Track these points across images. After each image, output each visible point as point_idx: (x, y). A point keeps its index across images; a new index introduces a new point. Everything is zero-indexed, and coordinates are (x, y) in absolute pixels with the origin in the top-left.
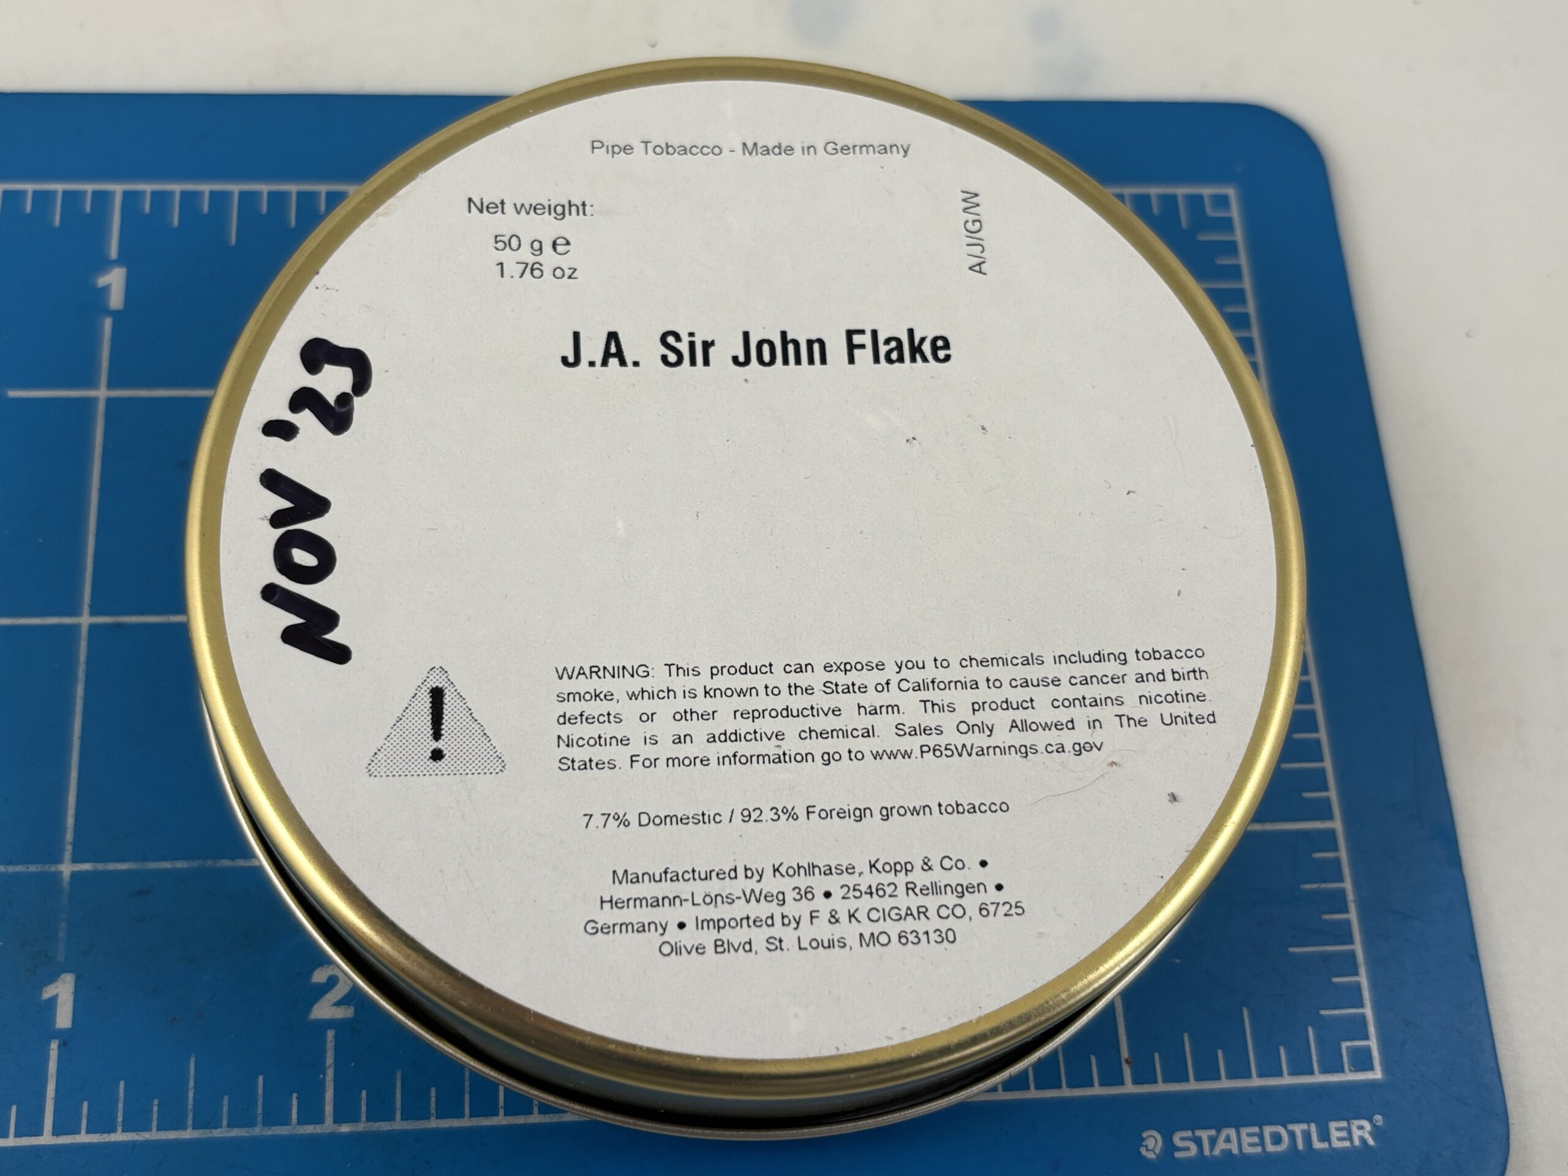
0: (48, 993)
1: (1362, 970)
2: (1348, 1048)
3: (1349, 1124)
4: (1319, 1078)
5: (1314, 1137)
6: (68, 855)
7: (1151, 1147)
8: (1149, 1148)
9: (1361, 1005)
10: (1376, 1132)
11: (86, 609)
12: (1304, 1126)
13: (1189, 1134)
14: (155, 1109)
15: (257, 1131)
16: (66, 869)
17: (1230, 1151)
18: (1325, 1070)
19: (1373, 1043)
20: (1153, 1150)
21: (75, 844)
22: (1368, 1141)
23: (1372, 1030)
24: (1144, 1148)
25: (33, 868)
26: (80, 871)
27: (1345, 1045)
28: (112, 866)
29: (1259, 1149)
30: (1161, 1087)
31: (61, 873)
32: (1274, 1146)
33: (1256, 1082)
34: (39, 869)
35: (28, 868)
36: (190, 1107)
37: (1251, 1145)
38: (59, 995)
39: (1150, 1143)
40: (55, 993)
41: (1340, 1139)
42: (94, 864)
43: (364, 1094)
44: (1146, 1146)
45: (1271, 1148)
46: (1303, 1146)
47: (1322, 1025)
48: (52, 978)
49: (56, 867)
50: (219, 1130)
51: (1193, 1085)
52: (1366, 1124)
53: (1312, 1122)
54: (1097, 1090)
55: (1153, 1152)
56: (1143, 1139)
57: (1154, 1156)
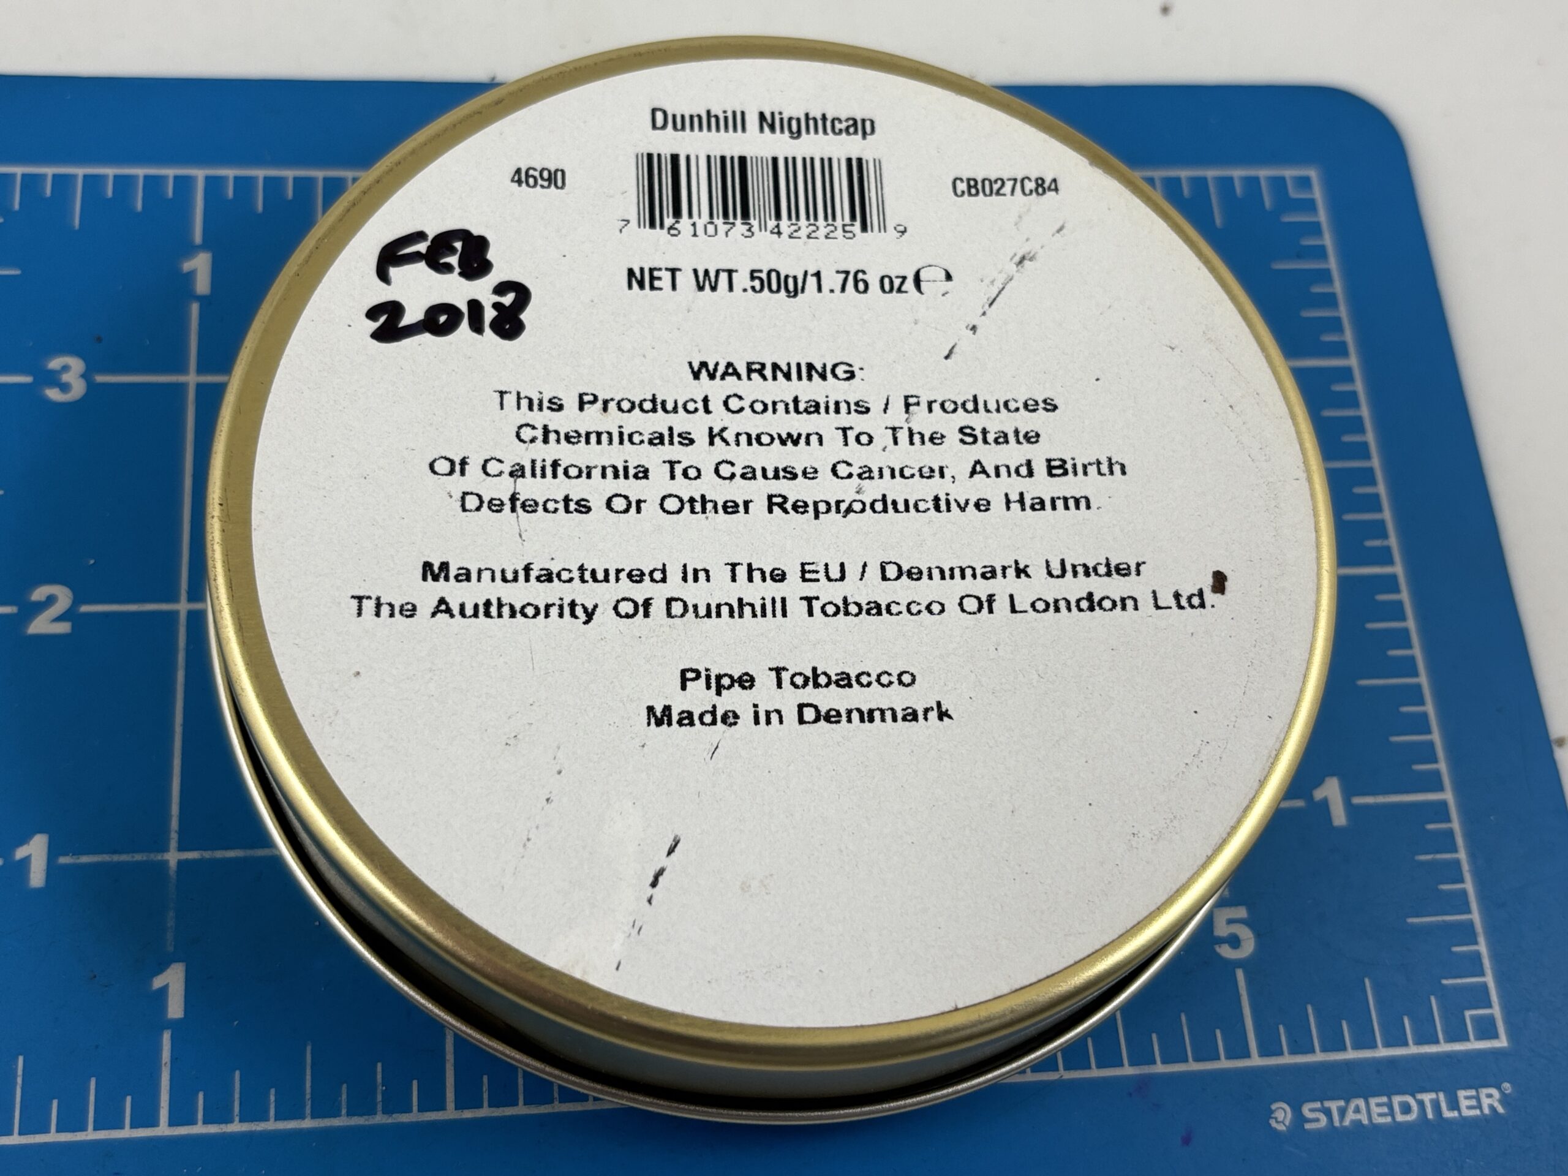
0: (159, 982)
1: (1482, 940)
2: (1472, 1017)
3: (1477, 1092)
4: (1445, 1047)
5: (1444, 1105)
6: (174, 844)
7: (1280, 1119)
8: (1278, 1120)
9: (1482, 974)
10: (1505, 1100)
11: (184, 595)
12: (1433, 1096)
13: (1318, 1105)
14: (272, 1099)
15: (379, 1119)
16: (173, 857)
17: (1360, 1121)
18: (1450, 1040)
19: (1496, 1012)
20: (1283, 1122)
21: (180, 833)
22: (1498, 1109)
23: (1494, 998)
24: (1274, 1120)
25: (139, 856)
26: (188, 859)
27: (1468, 1013)
28: (219, 854)
29: (1389, 1119)
30: (1287, 1059)
31: (168, 861)
32: (1404, 1116)
33: (1383, 1052)
34: (143, 858)
35: (133, 857)
36: (308, 1095)
37: (1380, 1115)
38: (167, 986)
39: (1280, 1115)
40: (163, 984)
41: (1470, 1108)
42: (201, 852)
43: (485, 1079)
44: (1276, 1118)
45: (1400, 1118)
46: (1433, 1115)
47: (1444, 994)
48: (162, 967)
49: (162, 856)
50: (338, 1118)
51: (1319, 1057)
52: (1494, 1092)
53: (1440, 1091)
54: (1224, 1064)
55: (1282, 1124)
56: (1272, 1112)
57: (1284, 1128)
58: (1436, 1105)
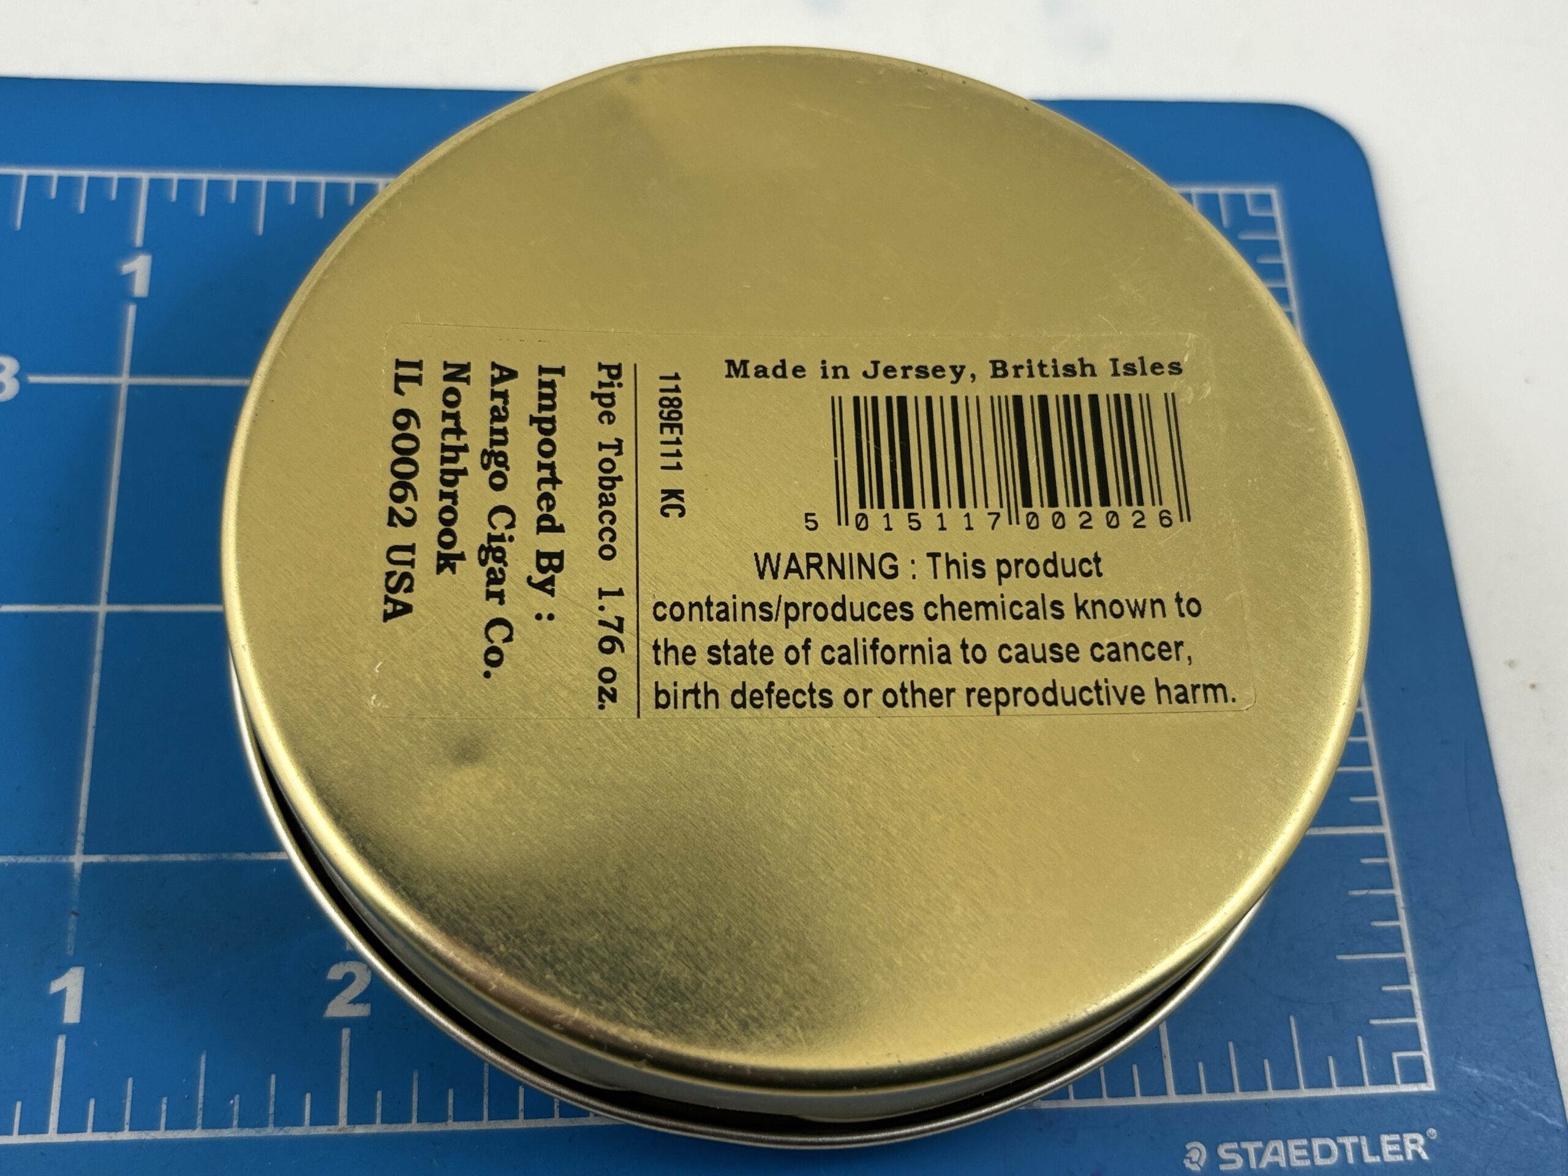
0: (56, 987)
1: (1414, 979)
2: (1400, 1059)
3: (1402, 1137)
4: (1369, 1090)
5: (1365, 1151)
6: (79, 847)
7: (1195, 1158)
8: (1193, 1160)
9: (1413, 1015)
11: (103, 597)
12: (1355, 1139)
13: (1234, 1146)
14: (164, 1107)
15: (270, 1131)
16: (78, 860)
17: (1277, 1164)
18: (1375, 1082)
19: (1425, 1054)
20: (1197, 1163)
21: (88, 835)
22: (1422, 1155)
23: (1424, 1040)
24: (1189, 1160)
25: (43, 859)
26: (91, 863)
27: (1396, 1056)
28: (124, 858)
29: (1308, 1163)
30: (1205, 1097)
31: (72, 865)
32: (1323, 1160)
33: (1304, 1093)
34: (50, 861)
35: (38, 859)
36: (200, 1106)
37: (1299, 1158)
38: (68, 989)
39: (1195, 1155)
40: (64, 987)
41: (1392, 1153)
42: (106, 855)
43: (379, 1094)
44: (1190, 1159)
45: (1319, 1161)
46: (1354, 1160)
47: (1372, 1035)
48: (60, 971)
49: (67, 859)
50: (229, 1129)
51: (1238, 1096)
52: (1419, 1137)
53: (1363, 1135)
54: (1139, 1100)
55: (1196, 1165)
56: (1187, 1152)
57: (1198, 1169)
58: (1357, 1149)
